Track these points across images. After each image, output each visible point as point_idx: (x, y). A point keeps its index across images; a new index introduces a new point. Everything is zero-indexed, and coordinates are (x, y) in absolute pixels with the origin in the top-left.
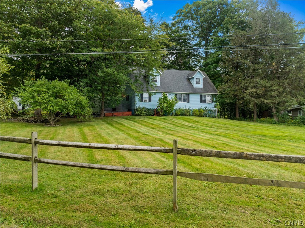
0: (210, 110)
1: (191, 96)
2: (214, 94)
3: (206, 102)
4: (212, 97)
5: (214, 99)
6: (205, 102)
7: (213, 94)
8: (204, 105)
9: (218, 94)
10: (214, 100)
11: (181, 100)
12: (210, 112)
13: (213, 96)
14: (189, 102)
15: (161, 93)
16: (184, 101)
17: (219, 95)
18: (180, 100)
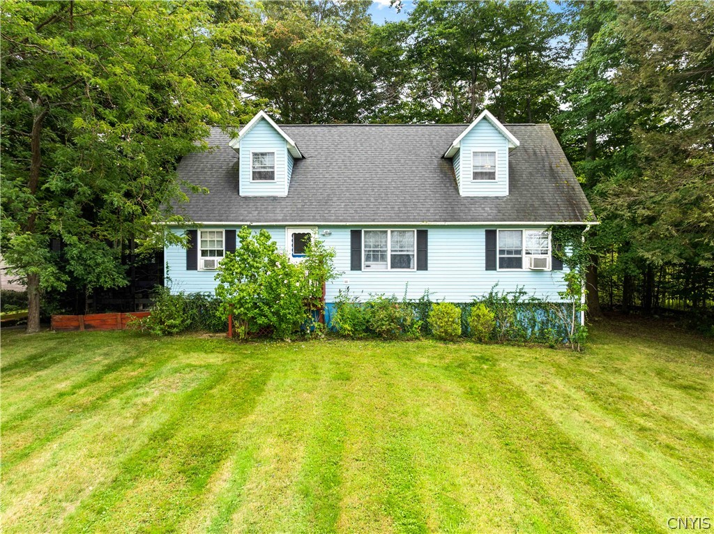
0: (540, 304)
1: (434, 239)
2: (567, 226)
3: (520, 267)
4: (555, 239)
5: (569, 252)
6: (513, 262)
7: (561, 226)
8: (507, 283)
9: (589, 224)
10: (569, 255)
11: (383, 258)
12: (540, 317)
13: (560, 235)
14: (423, 265)
15: (283, 227)
16: (400, 261)
17: (592, 227)
18: (377, 256)
